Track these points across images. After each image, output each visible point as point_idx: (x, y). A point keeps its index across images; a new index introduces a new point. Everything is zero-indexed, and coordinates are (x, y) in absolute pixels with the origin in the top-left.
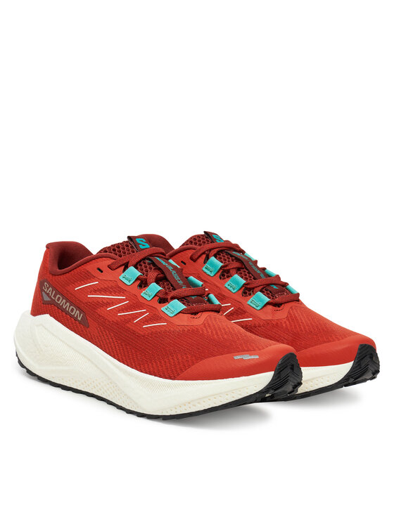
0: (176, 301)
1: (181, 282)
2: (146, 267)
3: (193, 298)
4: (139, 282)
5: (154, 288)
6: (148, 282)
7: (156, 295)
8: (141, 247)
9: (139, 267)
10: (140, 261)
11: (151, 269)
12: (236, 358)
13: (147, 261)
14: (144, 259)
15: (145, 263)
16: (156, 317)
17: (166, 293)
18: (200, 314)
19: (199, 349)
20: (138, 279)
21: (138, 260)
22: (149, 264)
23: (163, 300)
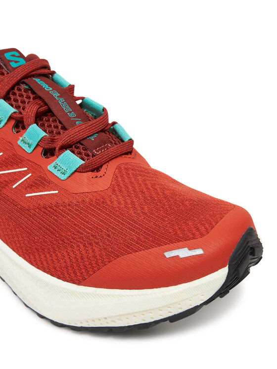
0: (68, 153)
1: (72, 115)
2: (21, 96)
3: (92, 138)
4: (13, 122)
5: (35, 134)
6: (25, 124)
7: (38, 145)
8: (13, 65)
9: (12, 97)
10: (13, 88)
11: (28, 97)
12: (168, 254)
13: (24, 87)
14: (18, 83)
15: (19, 90)
16: (42, 180)
17: (53, 141)
18: (104, 166)
19: (109, 236)
20: (11, 118)
21: (8, 87)
22: (26, 91)
23: (49, 151)
